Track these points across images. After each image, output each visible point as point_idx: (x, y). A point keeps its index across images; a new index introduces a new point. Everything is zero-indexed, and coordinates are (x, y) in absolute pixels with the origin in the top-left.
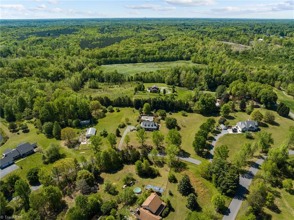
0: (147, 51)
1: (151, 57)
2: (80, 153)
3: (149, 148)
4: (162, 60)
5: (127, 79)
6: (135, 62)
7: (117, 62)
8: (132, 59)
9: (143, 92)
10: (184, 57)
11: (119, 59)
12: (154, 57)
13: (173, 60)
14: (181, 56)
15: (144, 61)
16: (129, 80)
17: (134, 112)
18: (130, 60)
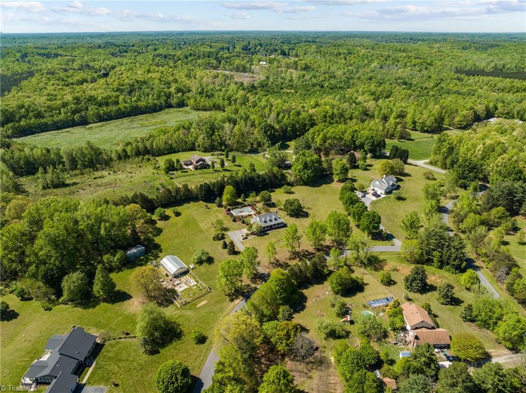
0: (99, 99)
1: (114, 108)
2: (198, 306)
3: (305, 254)
4: (135, 112)
5: (114, 156)
6: (84, 122)
7: (44, 128)
8: (76, 117)
9: (182, 172)
10: (174, 101)
11: (47, 120)
12: (120, 109)
13: (154, 109)
14: (166, 101)
15: (102, 119)
16: (120, 158)
17: (209, 208)
18: (73, 120)
